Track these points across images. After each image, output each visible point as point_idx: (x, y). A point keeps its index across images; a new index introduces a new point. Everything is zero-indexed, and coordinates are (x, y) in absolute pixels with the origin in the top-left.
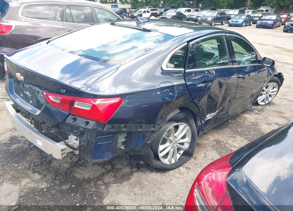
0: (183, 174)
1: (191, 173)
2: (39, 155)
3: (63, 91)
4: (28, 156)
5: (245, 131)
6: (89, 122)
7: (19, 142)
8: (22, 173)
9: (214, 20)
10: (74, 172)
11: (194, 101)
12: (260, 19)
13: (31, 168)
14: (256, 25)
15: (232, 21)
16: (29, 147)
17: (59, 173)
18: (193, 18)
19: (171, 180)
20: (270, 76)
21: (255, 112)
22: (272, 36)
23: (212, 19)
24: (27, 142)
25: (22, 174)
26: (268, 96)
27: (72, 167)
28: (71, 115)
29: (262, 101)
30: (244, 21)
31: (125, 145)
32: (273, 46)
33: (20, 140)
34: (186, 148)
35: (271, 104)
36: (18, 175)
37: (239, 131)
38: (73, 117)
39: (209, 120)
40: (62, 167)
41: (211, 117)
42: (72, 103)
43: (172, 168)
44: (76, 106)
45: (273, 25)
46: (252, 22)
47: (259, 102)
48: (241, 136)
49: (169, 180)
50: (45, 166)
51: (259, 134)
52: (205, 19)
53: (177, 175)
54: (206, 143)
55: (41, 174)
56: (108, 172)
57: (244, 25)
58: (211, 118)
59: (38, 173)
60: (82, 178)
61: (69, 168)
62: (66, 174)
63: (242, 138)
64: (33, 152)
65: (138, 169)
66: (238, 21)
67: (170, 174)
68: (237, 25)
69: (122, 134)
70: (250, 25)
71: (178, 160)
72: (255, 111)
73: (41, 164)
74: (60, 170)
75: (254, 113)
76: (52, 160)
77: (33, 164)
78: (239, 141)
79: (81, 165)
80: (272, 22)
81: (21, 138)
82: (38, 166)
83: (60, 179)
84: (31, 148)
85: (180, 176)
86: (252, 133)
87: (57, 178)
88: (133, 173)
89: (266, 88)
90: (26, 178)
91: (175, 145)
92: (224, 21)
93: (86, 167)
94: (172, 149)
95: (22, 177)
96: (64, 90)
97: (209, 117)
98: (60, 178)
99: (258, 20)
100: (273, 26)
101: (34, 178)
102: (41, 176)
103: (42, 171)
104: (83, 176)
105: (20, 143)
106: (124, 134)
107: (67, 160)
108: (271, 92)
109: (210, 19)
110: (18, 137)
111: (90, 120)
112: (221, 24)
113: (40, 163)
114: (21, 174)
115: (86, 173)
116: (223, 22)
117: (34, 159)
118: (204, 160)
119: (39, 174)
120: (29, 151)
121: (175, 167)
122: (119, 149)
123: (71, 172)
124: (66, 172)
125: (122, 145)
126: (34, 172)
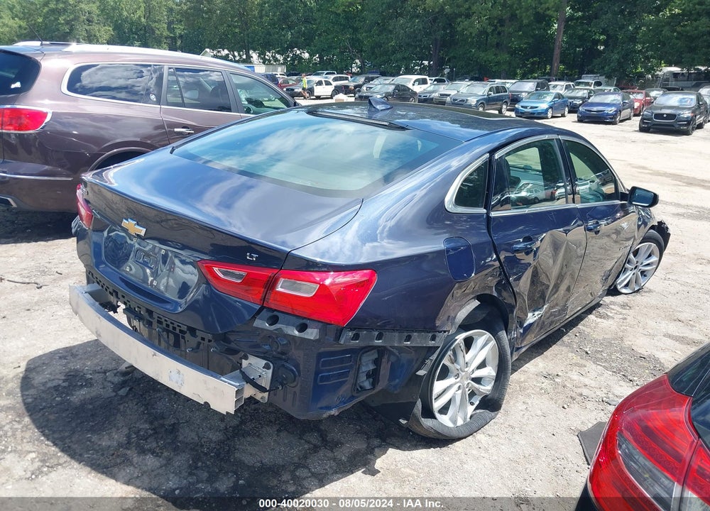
0: (486, 450)
1: (503, 447)
2: (144, 413)
3: (252, 257)
4: (119, 415)
5: (602, 351)
6: (309, 324)
7: (89, 383)
8: (113, 454)
9: (481, 103)
10: (235, 450)
11: (509, 280)
12: (583, 102)
13: (133, 443)
14: (576, 115)
15: (522, 107)
16: (115, 396)
17: (202, 455)
18: (432, 99)
19: (462, 463)
20: (643, 225)
21: (613, 309)
22: (617, 141)
23: (477, 101)
24: (109, 384)
25: (114, 457)
26: (639, 273)
27: (228, 439)
28: (265, 310)
29: (627, 285)
30: (551, 107)
31: (371, 380)
32: (622, 163)
33: (91, 379)
34: (488, 390)
35: (646, 292)
36: (106, 461)
37: (589, 352)
38: (270, 314)
39: (531, 325)
40: (205, 440)
41: (535, 319)
42: (272, 283)
43: (461, 436)
44: (279, 289)
45: (614, 116)
46: (567, 109)
47: (619, 287)
48: (594, 362)
49: (458, 463)
50: (165, 437)
51: (633, 359)
52: (463, 101)
53: (474, 452)
54: (522, 380)
55: (160, 457)
56: (315, 449)
57: (550, 115)
58: (535, 321)
59: (152, 454)
60: (259, 464)
61: (222, 442)
62: (218, 455)
63: (599, 367)
64: (127, 405)
65: (384, 441)
66: (537, 107)
67: (458, 449)
68: (535, 115)
69: (368, 353)
70: (563, 116)
71: (470, 418)
72: (613, 307)
73: (154, 433)
74: (202, 446)
75: (613, 311)
76: (179, 423)
77: (135, 433)
78: (593, 374)
79: (249, 435)
80: (614, 109)
81: (91, 374)
82: (147, 438)
83: (208, 466)
84: (122, 397)
85: (482, 454)
86: (618, 355)
87: (200, 464)
88: (373, 449)
89: (635, 256)
90: (127, 466)
91: (466, 383)
92: (504, 107)
93: (262, 438)
94: (460, 391)
95: (116, 465)
96: (255, 256)
97: (531, 318)
98: (206, 464)
99: (580, 105)
100: (616, 118)
101: (146, 465)
102: (160, 462)
103: (160, 449)
104: (259, 459)
105: (92, 385)
106: (373, 354)
107: (213, 424)
108: (644, 264)
109: (473, 101)
110: (85, 372)
111: (309, 319)
112: (497, 112)
113: (150, 432)
114: (111, 458)
115: (264, 453)
116: (501, 109)
117: (135, 423)
118: (526, 417)
119: (156, 456)
120: (119, 404)
121: (465, 435)
122: (361, 387)
123: (228, 451)
124: (217, 450)
125: (367, 378)
126: (142, 451)
